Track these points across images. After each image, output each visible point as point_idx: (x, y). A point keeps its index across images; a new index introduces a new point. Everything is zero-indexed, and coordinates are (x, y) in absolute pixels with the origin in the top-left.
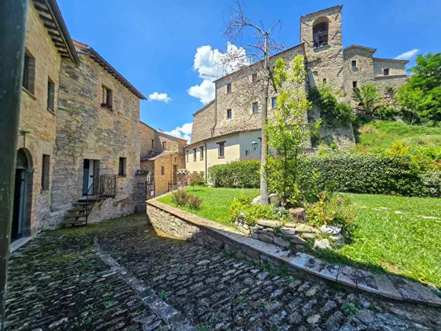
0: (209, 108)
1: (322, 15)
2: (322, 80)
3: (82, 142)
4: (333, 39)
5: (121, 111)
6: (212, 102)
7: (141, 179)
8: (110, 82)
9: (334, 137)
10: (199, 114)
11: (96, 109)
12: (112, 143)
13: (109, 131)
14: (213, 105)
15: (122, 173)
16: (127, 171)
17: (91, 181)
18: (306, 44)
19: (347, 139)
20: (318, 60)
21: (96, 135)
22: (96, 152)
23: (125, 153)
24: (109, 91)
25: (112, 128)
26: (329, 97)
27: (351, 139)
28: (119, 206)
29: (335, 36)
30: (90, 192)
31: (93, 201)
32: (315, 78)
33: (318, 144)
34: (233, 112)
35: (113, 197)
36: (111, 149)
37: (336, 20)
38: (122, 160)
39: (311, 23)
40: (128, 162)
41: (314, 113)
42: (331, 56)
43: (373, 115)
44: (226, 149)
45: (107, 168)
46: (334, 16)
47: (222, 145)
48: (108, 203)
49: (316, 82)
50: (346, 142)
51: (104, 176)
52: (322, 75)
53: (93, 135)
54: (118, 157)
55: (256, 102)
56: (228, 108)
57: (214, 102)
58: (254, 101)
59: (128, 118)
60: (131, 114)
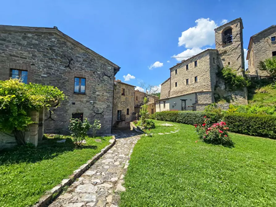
0: (168, 82)
1: (228, 26)
2: (227, 64)
3: (117, 106)
4: (234, 39)
5: (127, 94)
6: (169, 79)
7: (134, 116)
8: (124, 87)
9: (233, 96)
10: (164, 84)
11: (120, 96)
12: (125, 105)
13: (124, 101)
15: (128, 114)
16: (130, 113)
17: (119, 116)
18: (218, 44)
19: (242, 97)
20: (225, 52)
22: (121, 108)
23: (129, 107)
24: (124, 89)
25: (125, 100)
26: (229, 74)
27: (244, 98)
28: (127, 124)
29: (236, 37)
30: (119, 119)
31: (120, 122)
32: (223, 62)
33: (219, 101)
34: (178, 84)
35: (125, 121)
36: (124, 107)
37: (236, 27)
38: (128, 110)
39: (221, 32)
41: (220, 83)
42: (233, 49)
43: (274, 79)
44: (166, 104)
45: (123, 112)
46: (235, 25)
47: (165, 103)
48: (124, 123)
49: (223, 65)
50: (240, 99)
51: (123, 115)
52: (227, 60)
53: (120, 104)
54: (126, 109)
55: (188, 79)
56: (176, 82)
57: (170, 79)
58: (187, 79)
59: (130, 96)
60: (131, 94)
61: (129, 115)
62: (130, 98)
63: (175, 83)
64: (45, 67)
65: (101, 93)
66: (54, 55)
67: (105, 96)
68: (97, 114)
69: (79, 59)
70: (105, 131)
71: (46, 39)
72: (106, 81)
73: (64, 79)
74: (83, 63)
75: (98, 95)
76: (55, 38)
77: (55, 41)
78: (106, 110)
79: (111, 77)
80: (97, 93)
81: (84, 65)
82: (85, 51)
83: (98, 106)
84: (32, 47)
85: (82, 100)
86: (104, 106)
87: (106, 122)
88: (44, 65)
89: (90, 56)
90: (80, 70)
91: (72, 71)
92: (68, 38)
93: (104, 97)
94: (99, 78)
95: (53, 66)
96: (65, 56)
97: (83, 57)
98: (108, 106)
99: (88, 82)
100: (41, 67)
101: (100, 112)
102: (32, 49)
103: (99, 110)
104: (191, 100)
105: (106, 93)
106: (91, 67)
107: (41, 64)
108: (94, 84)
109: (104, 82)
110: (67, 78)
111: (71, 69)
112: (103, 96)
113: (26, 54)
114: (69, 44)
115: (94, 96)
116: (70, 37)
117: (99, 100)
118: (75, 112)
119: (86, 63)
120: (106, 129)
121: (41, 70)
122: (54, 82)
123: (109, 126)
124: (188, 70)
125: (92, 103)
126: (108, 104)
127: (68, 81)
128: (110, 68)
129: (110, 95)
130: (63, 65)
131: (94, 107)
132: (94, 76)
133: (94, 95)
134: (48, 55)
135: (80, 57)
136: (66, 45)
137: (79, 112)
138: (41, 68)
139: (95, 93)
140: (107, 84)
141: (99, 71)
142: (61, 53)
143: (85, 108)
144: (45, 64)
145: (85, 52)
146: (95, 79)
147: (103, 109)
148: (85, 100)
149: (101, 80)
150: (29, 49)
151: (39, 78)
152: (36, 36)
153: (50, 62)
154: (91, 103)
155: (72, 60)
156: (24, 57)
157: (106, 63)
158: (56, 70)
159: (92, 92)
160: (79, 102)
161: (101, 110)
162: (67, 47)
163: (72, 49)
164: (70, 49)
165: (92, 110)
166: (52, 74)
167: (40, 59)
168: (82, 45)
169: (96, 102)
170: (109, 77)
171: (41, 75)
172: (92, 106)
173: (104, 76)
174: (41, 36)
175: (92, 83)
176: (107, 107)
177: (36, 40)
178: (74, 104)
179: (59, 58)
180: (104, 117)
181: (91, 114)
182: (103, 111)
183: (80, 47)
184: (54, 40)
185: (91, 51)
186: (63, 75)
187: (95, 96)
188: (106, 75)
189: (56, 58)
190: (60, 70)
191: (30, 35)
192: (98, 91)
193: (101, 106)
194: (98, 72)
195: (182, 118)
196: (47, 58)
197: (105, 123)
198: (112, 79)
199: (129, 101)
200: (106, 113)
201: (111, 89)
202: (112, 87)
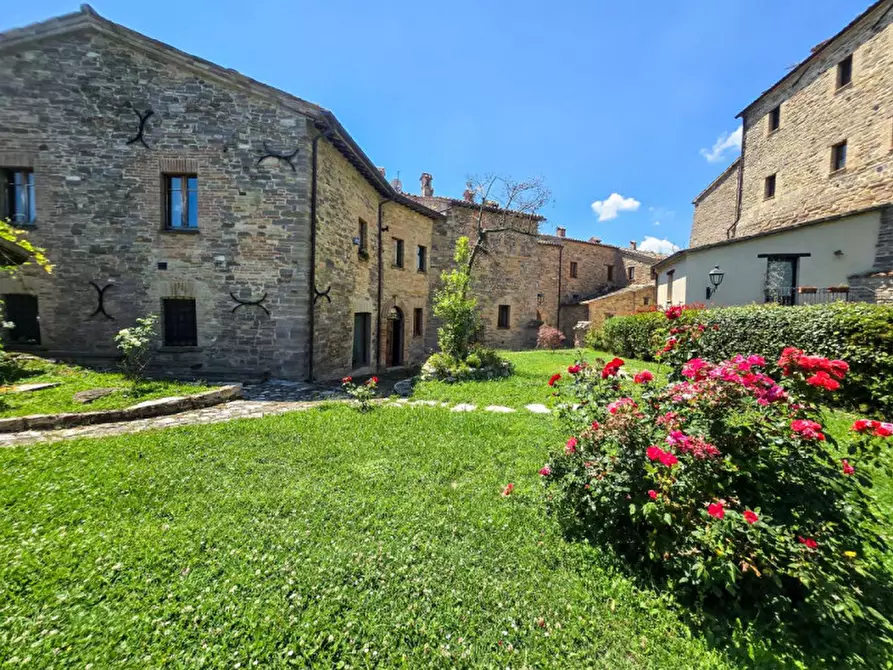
0: (727, 183)
5: (503, 249)
6: (734, 167)
10: (707, 199)
12: (487, 290)
13: (483, 278)
14: (736, 174)
15: (503, 325)
16: (512, 321)
23: (508, 300)
25: (486, 273)
34: (779, 182)
36: (486, 297)
38: (504, 310)
40: (512, 311)
44: (674, 283)
45: (481, 319)
47: (671, 277)
55: (844, 143)
56: (769, 173)
57: (739, 165)
58: (838, 140)
59: (512, 255)
60: (518, 249)
61: (508, 332)
62: (516, 263)
63: (763, 183)
64: (73, 151)
65: (256, 227)
66: (95, 106)
67: (271, 237)
68: (243, 303)
69: (174, 108)
70: (279, 368)
71: (72, 58)
72: (275, 177)
73: (129, 183)
74: (185, 120)
75: (244, 234)
76: (95, 48)
77: (95, 59)
78: (276, 291)
79: (295, 160)
80: (240, 226)
81: (191, 125)
82: (190, 70)
83: (246, 276)
84: (36, 92)
85: (187, 252)
86: (270, 275)
87: (281, 335)
88: (70, 145)
89: (211, 86)
90: (176, 147)
91: (153, 154)
92: (129, 35)
93: (269, 242)
94: (246, 169)
95: (95, 143)
96: (129, 105)
97: (186, 98)
98: (286, 276)
99: (206, 188)
100: (63, 153)
101: (254, 298)
102: (38, 100)
103: (250, 290)
104: (838, 253)
105: (275, 223)
106: (215, 129)
107: (63, 143)
108: (226, 194)
109: (263, 181)
110: (137, 179)
111: (147, 146)
112: (262, 238)
113: (25, 117)
114: (138, 59)
115: (227, 237)
116: (131, 32)
117: (250, 254)
118: (169, 294)
119: (196, 117)
120: (281, 362)
121: (63, 161)
122: (100, 195)
123: (291, 352)
124: (851, 87)
125: (221, 263)
126: (286, 267)
127: (140, 189)
128: (290, 122)
129: (291, 233)
130: (123, 136)
131: (232, 278)
132: (226, 161)
133: (226, 233)
134: (77, 109)
135: (176, 100)
136: (128, 63)
137: (182, 294)
138: (62, 157)
139: (232, 225)
140: (275, 187)
141: (246, 142)
142: (118, 97)
143: (198, 282)
144: (72, 141)
145: (192, 75)
146: (227, 172)
147: (267, 287)
148: (197, 251)
149: (254, 177)
150: (31, 101)
151: (62, 186)
152: (45, 56)
153: (84, 133)
154: (218, 264)
155: (150, 113)
156: (20, 127)
157: (273, 107)
158: (103, 157)
159: (219, 224)
160: (179, 262)
161: (258, 289)
162: (135, 71)
163: (149, 75)
164: (143, 77)
165: (224, 289)
166: (96, 170)
167: (58, 127)
168: (171, 49)
169: (236, 259)
170: (287, 159)
171: (64, 178)
172: (224, 275)
173: (262, 159)
174: (56, 51)
175: (220, 189)
176: (280, 281)
177: (45, 68)
178: (163, 266)
179: (110, 114)
180: (272, 317)
181: (222, 304)
182: (266, 295)
183: (174, 63)
184: (92, 55)
185: (207, 67)
186: (123, 172)
187: (233, 237)
188: (272, 155)
189: (100, 116)
190: (114, 155)
191: (29, 56)
192: (244, 217)
193: (256, 276)
194: (242, 146)
195: (710, 348)
196: (76, 122)
197: (275, 341)
198: (297, 168)
199: (510, 276)
200: (278, 304)
201: (295, 208)
202: (297, 198)
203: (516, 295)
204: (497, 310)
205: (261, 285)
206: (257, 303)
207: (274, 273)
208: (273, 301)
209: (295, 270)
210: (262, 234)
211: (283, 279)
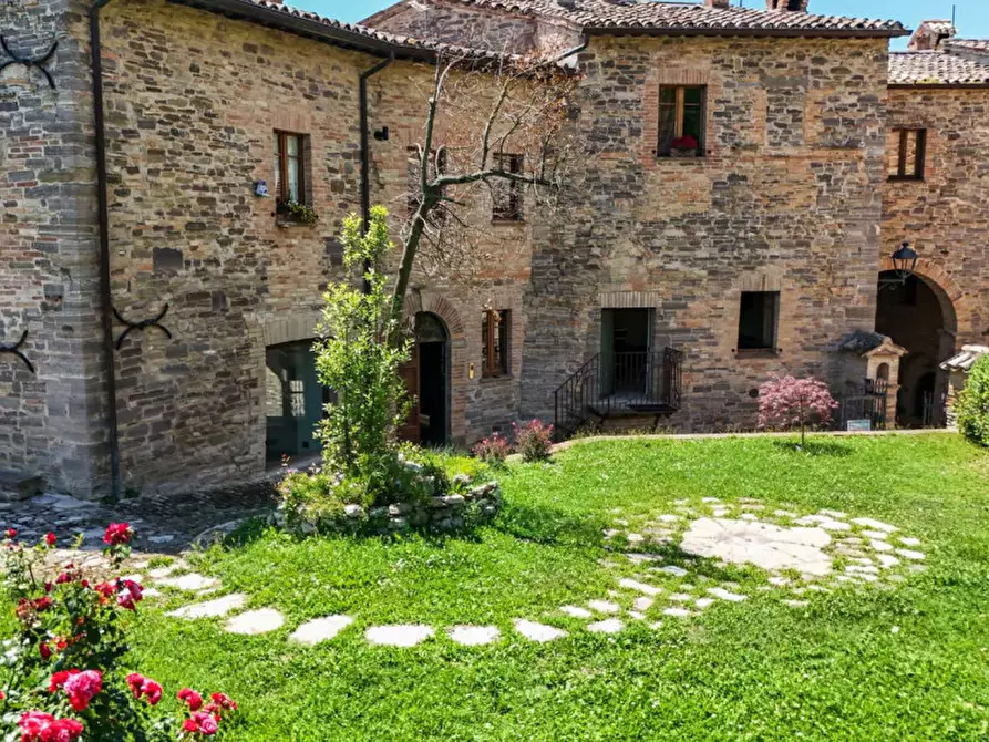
3: (594, 267)
5: (752, 137)
8: (698, 65)
11: (636, 169)
12: (702, 253)
13: (689, 221)
21: (636, 242)
24: (695, 93)
25: (701, 207)
36: (698, 272)
40: (787, 308)
53: (628, 245)
54: (735, 289)
59: (789, 151)
60: (813, 129)
61: (773, 364)
62: (801, 172)
65: (1, 204)
67: (25, 222)
70: (56, 471)
72: (24, 103)
78: (40, 325)
79: (53, 66)
86: (29, 295)
87: (55, 410)
93: (22, 232)
98: (54, 299)
101: (8, 340)
103: (2, 324)
105: (29, 195)
109: (5, 114)
112: (12, 226)
120: (59, 461)
123: (73, 443)
126: (55, 280)
129: (57, 214)
140: (26, 124)
147: (27, 319)
161: (13, 323)
170: (41, 63)
176: (45, 307)
180: (40, 377)
182: (26, 333)
188: (16, 60)
193: (8, 298)
197: (46, 420)
198: (57, 81)
199: (779, 210)
200: (46, 351)
201: (58, 165)
202: (61, 143)
203: (802, 263)
204: (737, 305)
205: (17, 314)
206: (14, 350)
207: (34, 291)
208: (38, 346)
209: (67, 286)
210: (11, 218)
211: (49, 303)
